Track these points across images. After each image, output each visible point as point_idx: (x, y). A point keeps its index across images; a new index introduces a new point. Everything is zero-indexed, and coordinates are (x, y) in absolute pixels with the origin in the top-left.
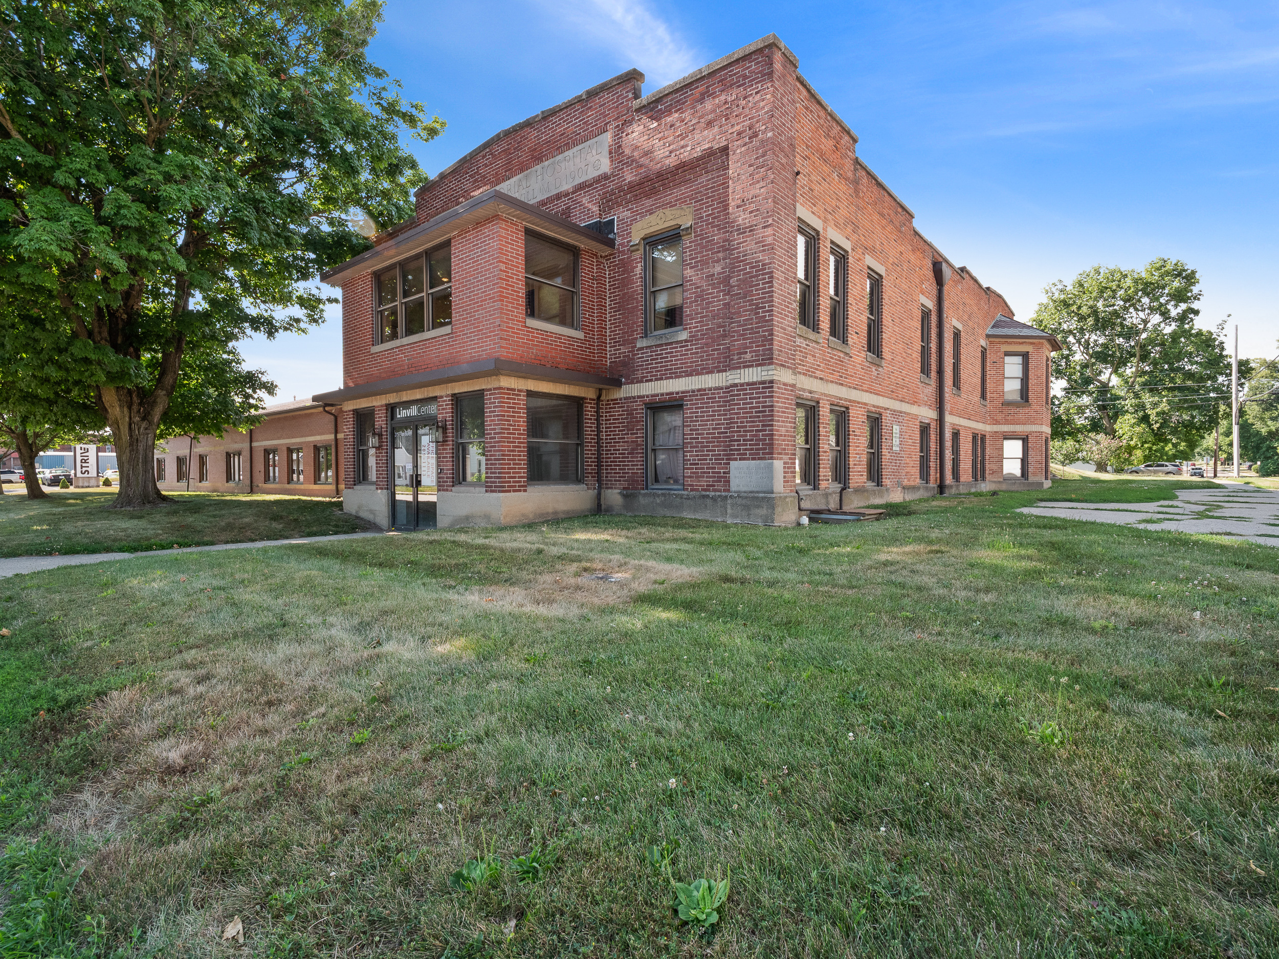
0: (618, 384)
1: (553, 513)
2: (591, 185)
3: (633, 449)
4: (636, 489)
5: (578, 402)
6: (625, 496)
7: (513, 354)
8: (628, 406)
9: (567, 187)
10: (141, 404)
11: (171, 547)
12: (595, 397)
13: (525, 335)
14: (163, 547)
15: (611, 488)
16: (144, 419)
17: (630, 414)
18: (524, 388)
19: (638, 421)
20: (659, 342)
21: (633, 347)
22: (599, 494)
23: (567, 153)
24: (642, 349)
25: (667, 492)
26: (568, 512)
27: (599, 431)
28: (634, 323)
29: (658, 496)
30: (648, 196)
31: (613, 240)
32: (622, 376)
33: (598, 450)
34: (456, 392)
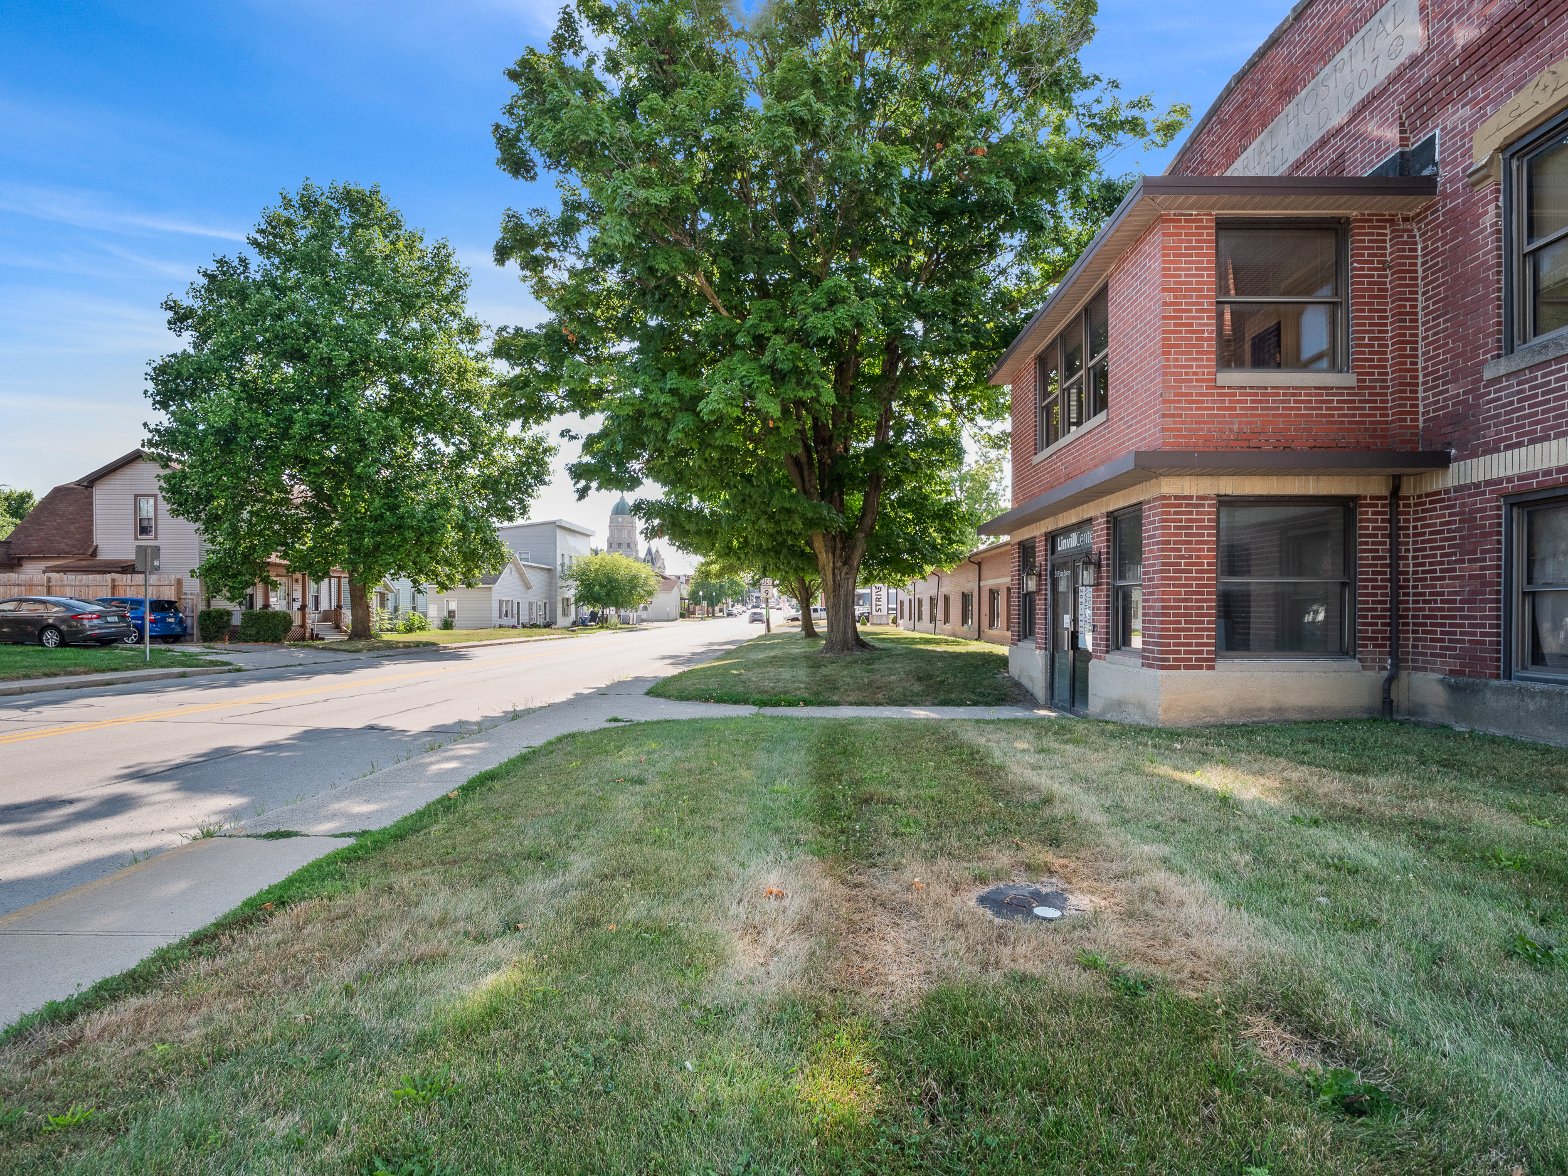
0: (1442, 461)
1: (1272, 710)
2: (1385, 89)
3: (1473, 593)
4: (1481, 675)
5: (1347, 505)
6: (1453, 689)
7: (1190, 437)
8: (1463, 505)
9: (1338, 118)
10: (843, 549)
11: (797, 705)
12: (1384, 492)
13: (1214, 402)
14: (790, 704)
15: (1425, 669)
16: (845, 563)
17: (1468, 519)
18: (1212, 492)
19: (1485, 535)
20: (1538, 359)
21: (1474, 382)
22: (1391, 680)
23: (1338, 57)
24: (1497, 380)
25: (1558, 688)
26: (1310, 710)
27: (1396, 557)
28: (1480, 330)
29: (1533, 695)
30: (1510, 55)
31: (1431, 181)
32: (1450, 444)
33: (1395, 595)
34: (1111, 508)
